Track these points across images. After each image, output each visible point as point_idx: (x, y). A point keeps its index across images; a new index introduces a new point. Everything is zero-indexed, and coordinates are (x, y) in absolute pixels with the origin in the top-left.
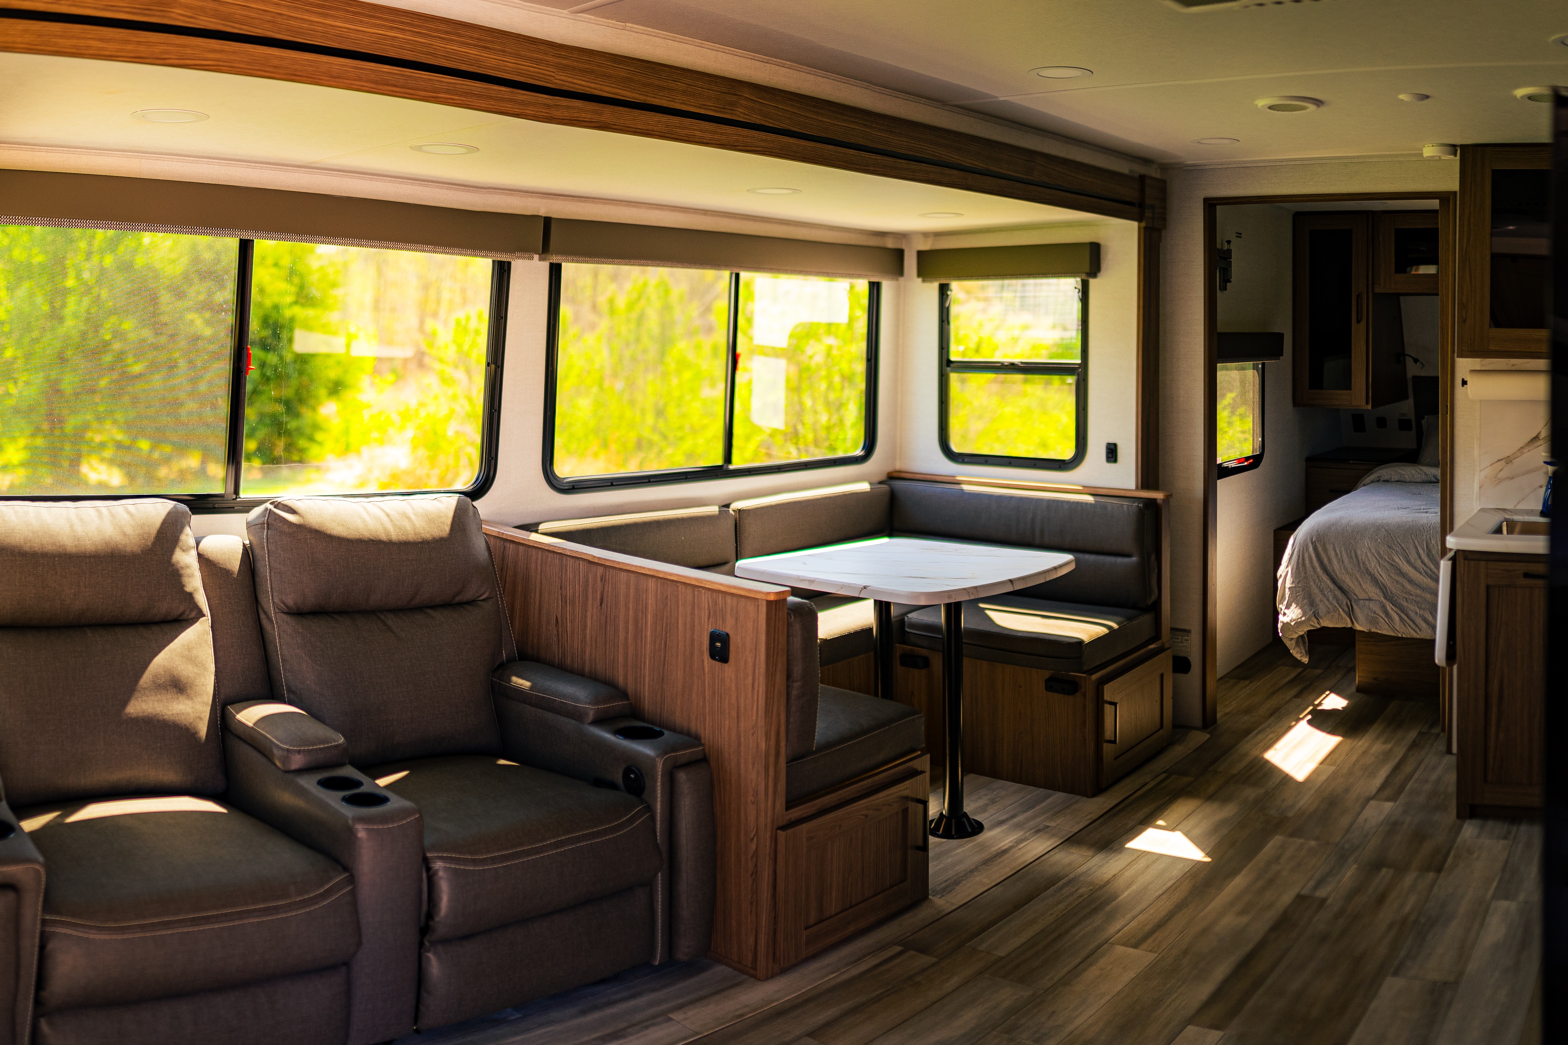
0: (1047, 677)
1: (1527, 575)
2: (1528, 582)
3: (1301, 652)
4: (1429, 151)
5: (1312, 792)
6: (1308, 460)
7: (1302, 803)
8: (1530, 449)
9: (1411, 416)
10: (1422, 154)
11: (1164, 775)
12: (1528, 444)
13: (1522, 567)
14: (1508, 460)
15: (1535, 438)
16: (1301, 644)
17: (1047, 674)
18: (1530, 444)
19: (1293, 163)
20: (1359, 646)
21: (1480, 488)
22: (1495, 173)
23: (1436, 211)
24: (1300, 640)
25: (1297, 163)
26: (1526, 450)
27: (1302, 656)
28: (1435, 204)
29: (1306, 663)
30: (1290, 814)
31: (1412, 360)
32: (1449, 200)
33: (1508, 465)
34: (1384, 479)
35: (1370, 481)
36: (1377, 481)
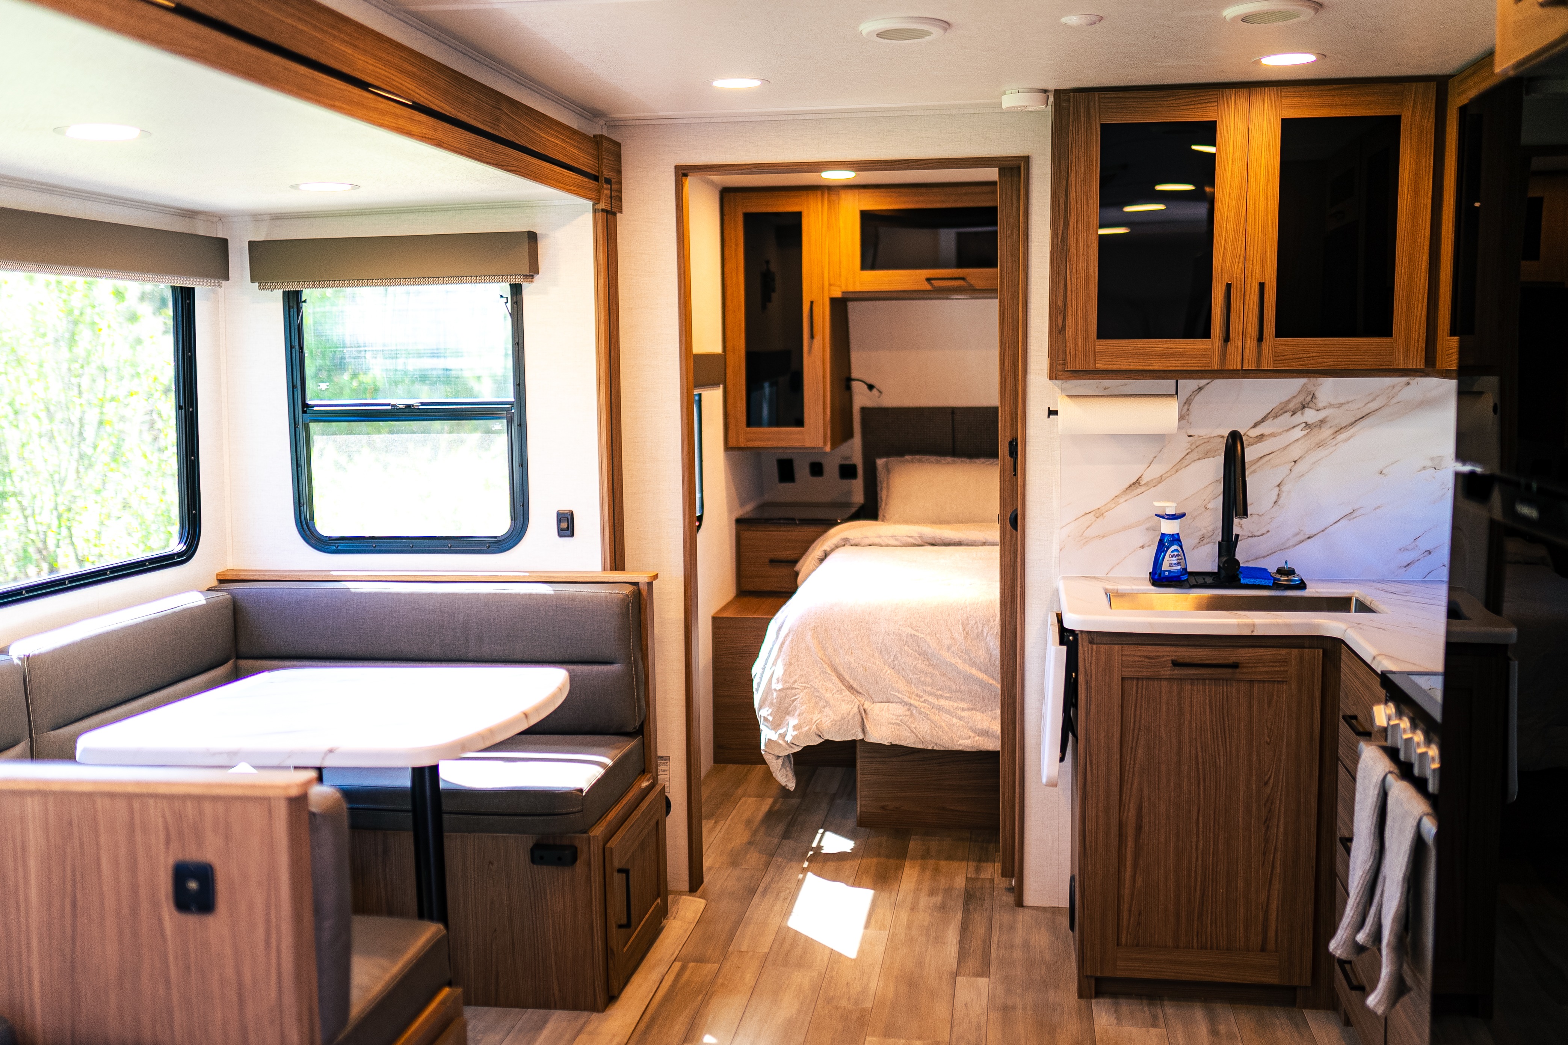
0: (531, 845)
1: (1176, 664)
2: (1178, 672)
3: (787, 775)
4: (1010, 101)
5: (877, 969)
6: (739, 521)
7: (873, 985)
8: (1127, 497)
9: (857, 459)
10: (1000, 105)
11: (678, 965)
12: (1125, 491)
13: (1169, 653)
14: (1099, 513)
15: (1134, 484)
16: (787, 764)
17: (529, 841)
18: (1129, 491)
19: (802, 117)
20: (861, 763)
21: (1060, 550)
22: (1104, 127)
23: (994, 183)
24: (786, 759)
25: (807, 117)
26: (1122, 500)
27: (788, 781)
28: (992, 174)
29: (792, 789)
30: (868, 1005)
31: (866, 386)
32: (1019, 168)
33: (1099, 519)
34: (852, 543)
35: (833, 546)
36: (844, 545)
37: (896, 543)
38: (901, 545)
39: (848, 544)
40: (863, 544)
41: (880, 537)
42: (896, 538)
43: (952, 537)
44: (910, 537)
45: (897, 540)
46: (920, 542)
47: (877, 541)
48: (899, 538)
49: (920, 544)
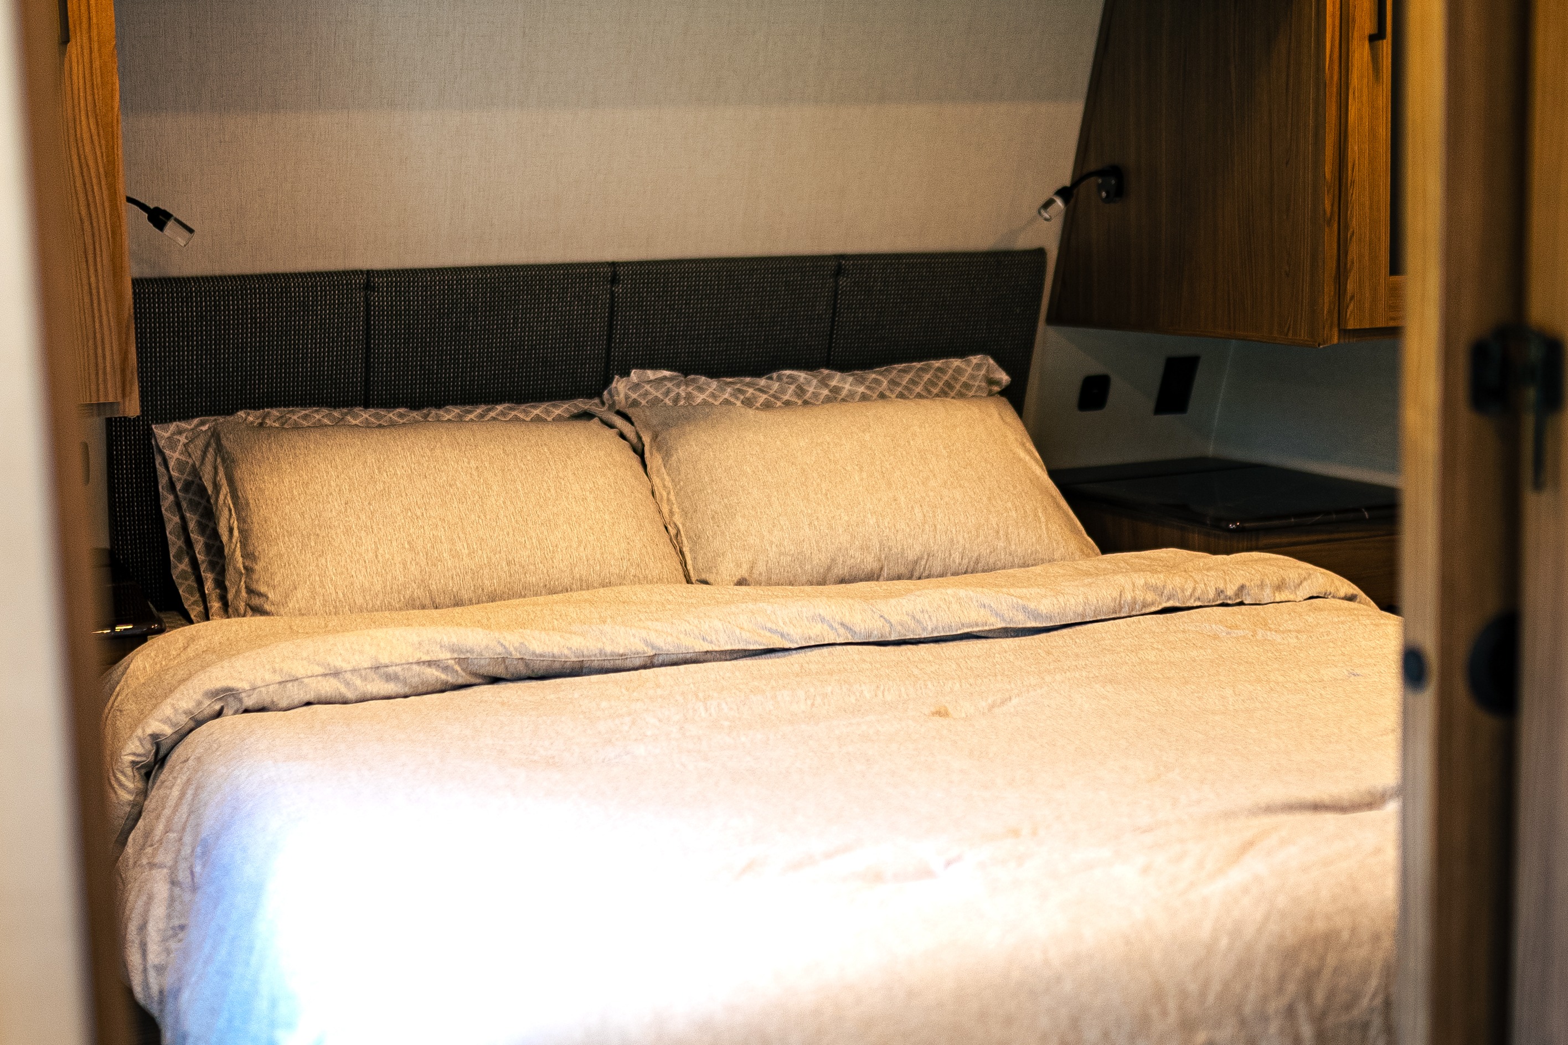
34: (249, 702)
35: (183, 720)
36: (219, 714)
37: (391, 688)
38: (406, 690)
39: (234, 705)
40: (284, 704)
41: (336, 674)
42: (390, 670)
43: (556, 651)
44: (429, 663)
45: (388, 678)
46: (463, 678)
47: (329, 687)
48: (398, 669)
49: (460, 681)
